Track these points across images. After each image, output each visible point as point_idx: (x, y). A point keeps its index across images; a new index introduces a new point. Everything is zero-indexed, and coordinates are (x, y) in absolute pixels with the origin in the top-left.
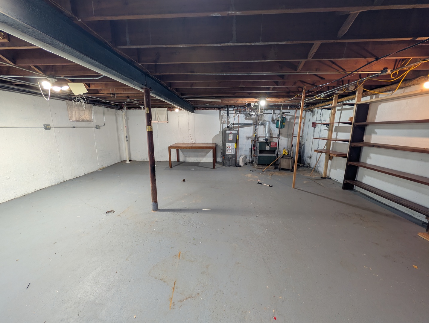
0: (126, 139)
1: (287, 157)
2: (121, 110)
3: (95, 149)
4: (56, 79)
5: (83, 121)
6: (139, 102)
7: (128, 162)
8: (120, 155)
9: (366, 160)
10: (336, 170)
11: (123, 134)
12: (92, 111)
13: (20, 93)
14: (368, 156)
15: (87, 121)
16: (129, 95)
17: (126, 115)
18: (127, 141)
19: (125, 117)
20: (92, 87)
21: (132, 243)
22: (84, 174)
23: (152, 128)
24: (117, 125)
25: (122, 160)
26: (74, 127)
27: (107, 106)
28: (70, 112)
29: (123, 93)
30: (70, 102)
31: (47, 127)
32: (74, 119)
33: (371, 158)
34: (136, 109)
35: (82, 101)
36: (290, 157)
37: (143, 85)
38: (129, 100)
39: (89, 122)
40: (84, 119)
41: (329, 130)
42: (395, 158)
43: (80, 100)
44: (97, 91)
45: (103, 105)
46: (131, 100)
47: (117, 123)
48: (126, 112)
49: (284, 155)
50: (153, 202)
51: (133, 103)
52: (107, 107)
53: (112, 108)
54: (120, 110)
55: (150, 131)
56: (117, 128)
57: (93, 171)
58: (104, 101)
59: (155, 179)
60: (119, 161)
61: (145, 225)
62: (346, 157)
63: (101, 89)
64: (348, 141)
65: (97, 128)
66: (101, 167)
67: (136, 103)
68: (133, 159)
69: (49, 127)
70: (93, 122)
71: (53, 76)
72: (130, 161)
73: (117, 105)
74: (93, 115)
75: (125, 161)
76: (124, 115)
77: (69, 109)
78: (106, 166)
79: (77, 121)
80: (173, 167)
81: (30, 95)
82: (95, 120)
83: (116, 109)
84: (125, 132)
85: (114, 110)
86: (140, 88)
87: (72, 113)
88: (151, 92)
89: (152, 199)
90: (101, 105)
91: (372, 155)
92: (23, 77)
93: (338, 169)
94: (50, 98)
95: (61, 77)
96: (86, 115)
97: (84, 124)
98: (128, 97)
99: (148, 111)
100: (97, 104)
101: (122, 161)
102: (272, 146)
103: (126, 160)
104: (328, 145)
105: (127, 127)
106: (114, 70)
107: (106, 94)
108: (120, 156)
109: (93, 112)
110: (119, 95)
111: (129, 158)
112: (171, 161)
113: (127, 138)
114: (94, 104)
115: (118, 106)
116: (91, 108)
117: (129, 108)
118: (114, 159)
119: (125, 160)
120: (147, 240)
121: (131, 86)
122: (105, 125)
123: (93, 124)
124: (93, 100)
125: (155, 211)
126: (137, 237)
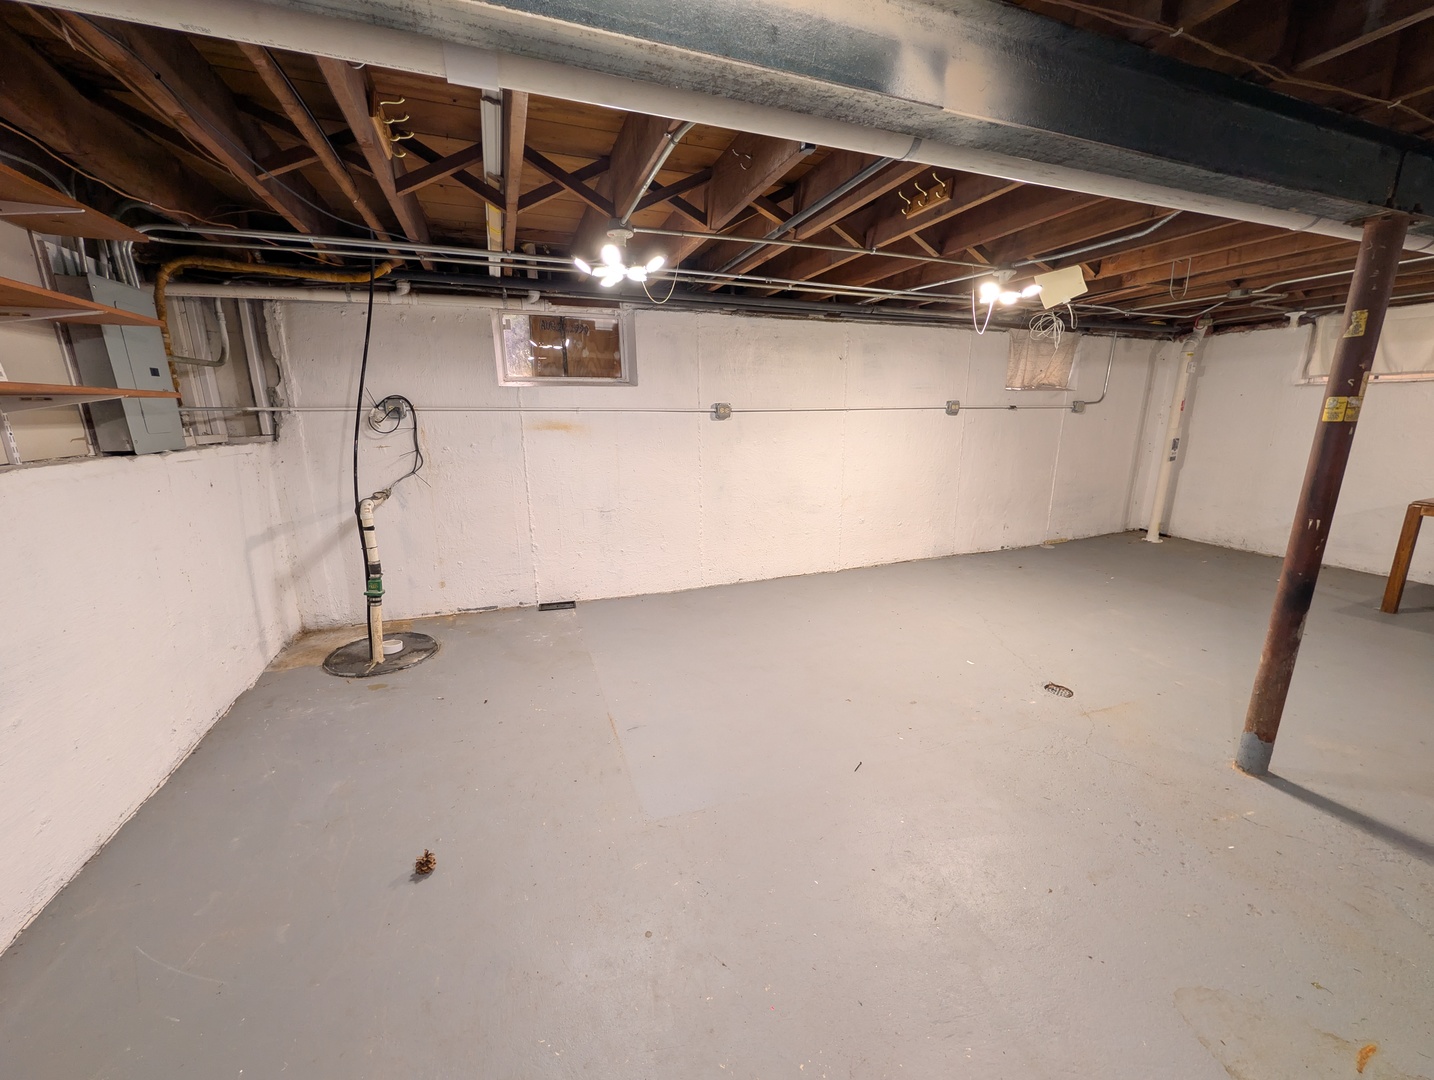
0: (1168, 452)
2: (1178, 342)
3: (1052, 476)
4: (1014, 269)
5: (1040, 387)
6: (1284, 296)
7: (1153, 537)
8: (1128, 508)
11: (1162, 433)
12: (1073, 353)
13: (923, 326)
15: (1050, 387)
16: (1250, 272)
17: (1198, 357)
18: (1172, 459)
19: (1189, 366)
20: (1107, 272)
21: (1121, 835)
22: (1002, 547)
23: (1357, 409)
24: (1147, 397)
25: (1131, 526)
26: (1013, 407)
27: (1131, 332)
28: (1011, 364)
29: (1227, 269)
30: (1023, 332)
31: (952, 409)
32: (1017, 383)
34: (1253, 329)
35: (1058, 323)
37: (1370, 202)
38: (1236, 294)
39: (1055, 392)
40: (1045, 381)
43: (1052, 322)
44: (1117, 282)
45: (1114, 330)
46: (1247, 293)
47: (1149, 389)
48: (1202, 346)
50: (1248, 729)
51: (1253, 304)
52: (1126, 336)
53: (1147, 335)
54: (1175, 339)
55: (1340, 419)
56: (1145, 409)
57: (1028, 544)
58: (1127, 313)
59: (1296, 644)
60: (1118, 529)
61: (1185, 802)
63: (1133, 274)
65: (1074, 410)
66: (1054, 537)
67: (1265, 304)
68: (1179, 528)
69: (957, 407)
70: (1067, 390)
71: (1006, 265)
72: (1160, 535)
73: (1170, 322)
74: (1075, 368)
75: (1142, 533)
76: (1187, 359)
77: (1012, 355)
78: (1070, 538)
79: (1026, 388)
80: (1403, 611)
81: (939, 326)
82: (1074, 385)
83: (1160, 339)
84: (1175, 424)
85: (1149, 344)
86: (1346, 223)
87: (1017, 367)
88: (1410, 228)
89: (1249, 720)
90: (1109, 330)
92: (943, 283)
94: (986, 330)
95: (1027, 260)
96: (1052, 368)
97: (1041, 397)
98: (1238, 283)
99: (1363, 328)
100: (1096, 330)
101: (1127, 532)
103: (1147, 531)
105: (1187, 407)
106: (1249, 176)
107: (1145, 287)
108: (1127, 513)
109: (1077, 357)
110: (1200, 281)
111: (1161, 524)
112: (1404, 581)
113: (1175, 446)
114: (1087, 329)
115: (1177, 327)
116: (1074, 343)
117: (1217, 329)
118: (1103, 520)
119: (1141, 530)
120: (1187, 865)
121: (1294, 224)
122: (1102, 398)
123: (1066, 398)
124: (1088, 317)
125: (1248, 771)
126: (1143, 825)
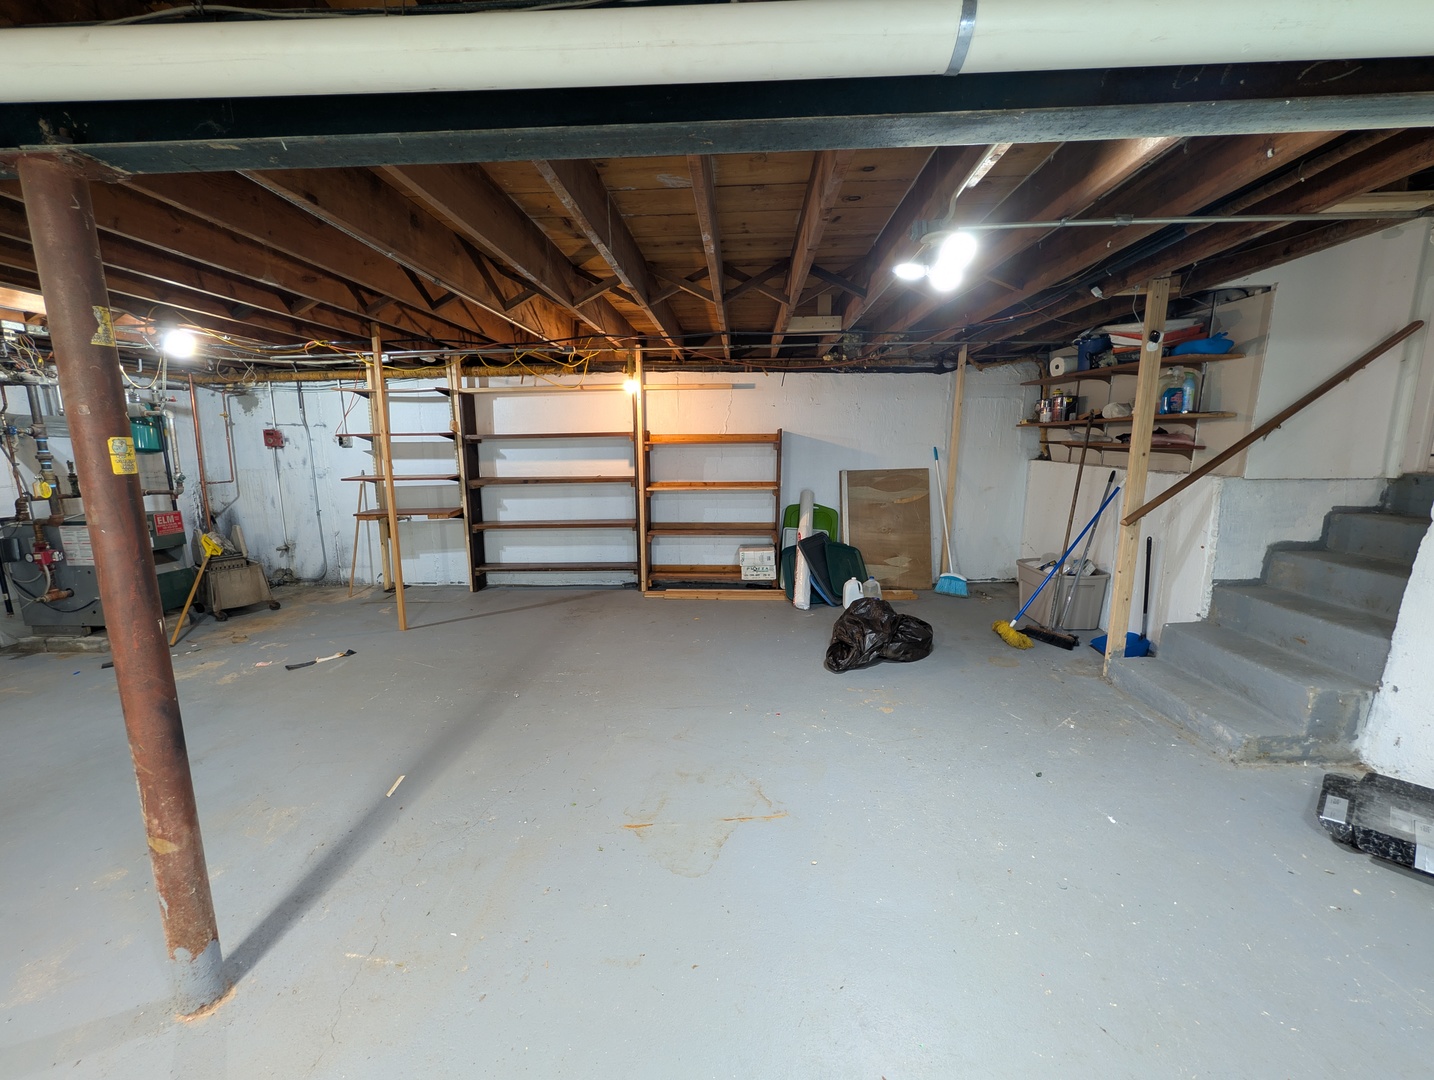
1: (225, 564)
9: (496, 514)
10: (418, 558)
14: (499, 506)
33: (506, 509)
36: (238, 562)
41: (375, 456)
42: (552, 500)
49: (212, 556)
62: (461, 516)
64: (457, 478)
91: (506, 502)
93: (421, 555)
102: (160, 529)
104: (381, 495)
